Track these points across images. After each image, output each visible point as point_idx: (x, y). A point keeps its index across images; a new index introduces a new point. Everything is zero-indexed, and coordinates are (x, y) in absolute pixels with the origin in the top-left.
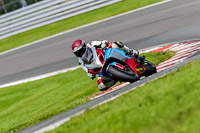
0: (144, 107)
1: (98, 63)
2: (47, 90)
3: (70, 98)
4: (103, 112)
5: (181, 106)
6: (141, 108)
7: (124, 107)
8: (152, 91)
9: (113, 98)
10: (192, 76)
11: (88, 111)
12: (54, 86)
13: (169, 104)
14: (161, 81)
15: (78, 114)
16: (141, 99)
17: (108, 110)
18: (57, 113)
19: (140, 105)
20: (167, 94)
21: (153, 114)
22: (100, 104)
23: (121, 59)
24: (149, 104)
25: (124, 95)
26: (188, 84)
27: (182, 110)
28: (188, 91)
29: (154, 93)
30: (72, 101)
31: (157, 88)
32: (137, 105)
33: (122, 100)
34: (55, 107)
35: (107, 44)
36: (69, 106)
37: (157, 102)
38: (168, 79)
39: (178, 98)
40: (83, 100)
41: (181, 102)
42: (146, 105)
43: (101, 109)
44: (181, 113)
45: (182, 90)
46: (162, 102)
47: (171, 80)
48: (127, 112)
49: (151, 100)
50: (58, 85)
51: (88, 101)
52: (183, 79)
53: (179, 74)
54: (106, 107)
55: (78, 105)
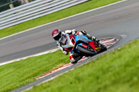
0: (74, 84)
1: (71, 44)
2: (7, 73)
3: (22, 78)
4: (45, 88)
5: (99, 84)
6: (71, 85)
7: (60, 85)
8: (79, 73)
9: (52, 78)
10: (107, 63)
11: (35, 87)
12: (11, 70)
13: (91, 82)
14: (85, 67)
15: (28, 89)
16: (72, 79)
17: (48, 86)
18: (13, 89)
19: (71, 83)
20: (89, 76)
21: (80, 89)
22: (44, 82)
23: (85, 41)
24: (77, 82)
25: (60, 76)
26: (104, 68)
27: (100, 86)
28: (104, 73)
29: (81, 75)
30: (24, 80)
31: (83, 71)
32: (69, 83)
33: (58, 80)
34: (12, 85)
35: (76, 32)
36: (21, 84)
37: (83, 81)
38: (90, 65)
39: (98, 78)
40: (31, 80)
41: (99, 81)
42: (75, 83)
43: (44, 86)
44: (100, 89)
45: (100, 73)
46: (86, 81)
47: (92, 66)
48: (62, 87)
49: (79, 79)
50: (14, 69)
51: (35, 80)
52: (101, 65)
53: (98, 61)
54: (47, 84)
55: (27, 83)
